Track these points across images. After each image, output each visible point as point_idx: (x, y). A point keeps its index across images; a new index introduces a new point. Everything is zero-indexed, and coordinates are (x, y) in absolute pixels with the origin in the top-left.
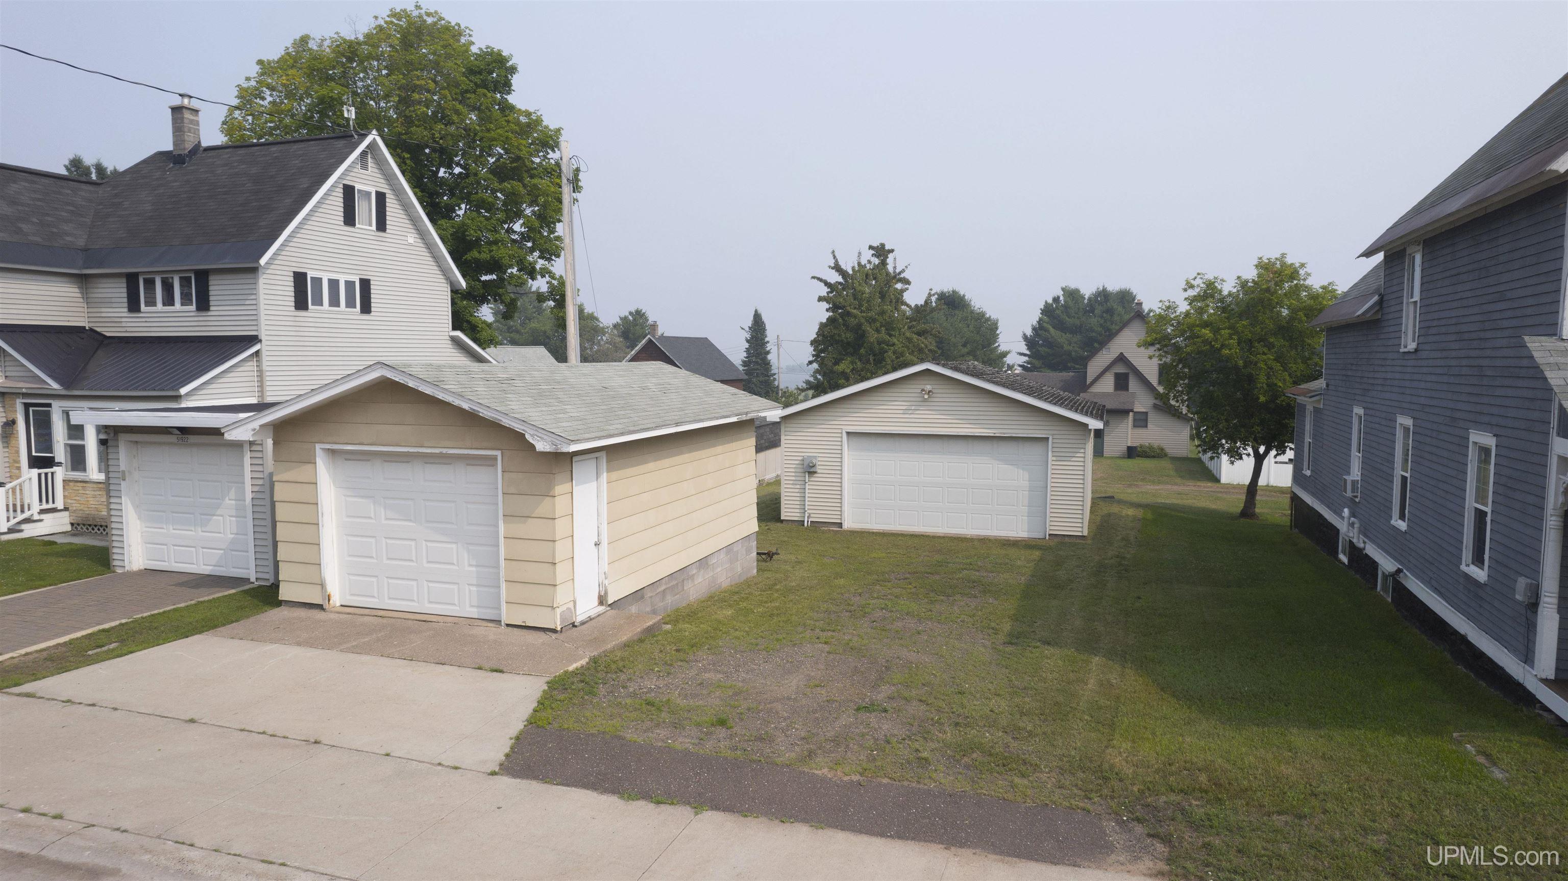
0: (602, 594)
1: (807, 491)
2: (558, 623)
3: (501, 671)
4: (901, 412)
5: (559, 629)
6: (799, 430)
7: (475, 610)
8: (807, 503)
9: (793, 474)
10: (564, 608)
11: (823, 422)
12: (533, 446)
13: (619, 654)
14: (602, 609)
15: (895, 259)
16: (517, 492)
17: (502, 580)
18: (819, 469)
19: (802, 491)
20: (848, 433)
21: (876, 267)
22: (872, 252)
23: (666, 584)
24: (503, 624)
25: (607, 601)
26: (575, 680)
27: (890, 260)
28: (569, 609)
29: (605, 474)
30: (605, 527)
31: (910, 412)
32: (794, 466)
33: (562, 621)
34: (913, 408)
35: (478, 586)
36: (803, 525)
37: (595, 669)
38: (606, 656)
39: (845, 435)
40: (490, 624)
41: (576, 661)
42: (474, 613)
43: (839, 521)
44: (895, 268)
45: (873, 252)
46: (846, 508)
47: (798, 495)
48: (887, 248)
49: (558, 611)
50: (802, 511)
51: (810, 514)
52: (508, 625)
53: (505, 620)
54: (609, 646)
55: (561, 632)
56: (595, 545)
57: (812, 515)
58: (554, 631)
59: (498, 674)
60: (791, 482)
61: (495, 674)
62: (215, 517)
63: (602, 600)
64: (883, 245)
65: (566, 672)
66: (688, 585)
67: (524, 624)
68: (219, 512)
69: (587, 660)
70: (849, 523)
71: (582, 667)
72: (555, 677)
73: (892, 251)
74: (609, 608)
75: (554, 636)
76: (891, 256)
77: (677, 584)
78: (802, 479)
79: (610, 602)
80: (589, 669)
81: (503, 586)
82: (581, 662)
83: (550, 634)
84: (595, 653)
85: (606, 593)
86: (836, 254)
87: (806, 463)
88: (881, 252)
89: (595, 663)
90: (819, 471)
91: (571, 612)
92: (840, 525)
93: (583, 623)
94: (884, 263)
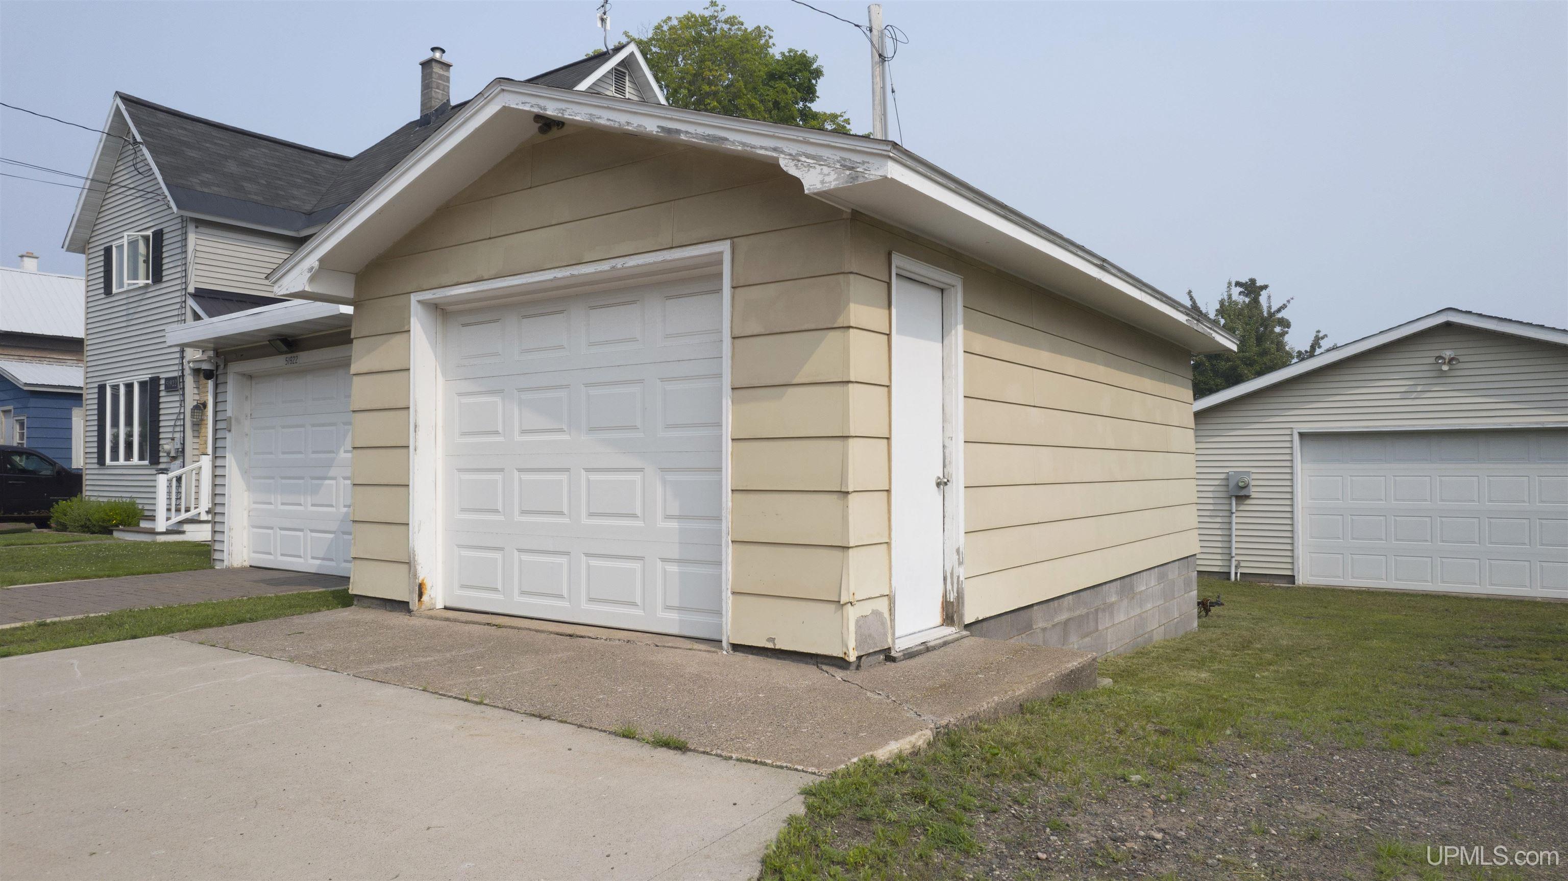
0: (952, 597)
1: (1234, 526)
2: (852, 644)
3: (681, 748)
4: (1398, 396)
5: (852, 658)
6: (1216, 433)
7: (674, 616)
8: (1234, 545)
9: (1211, 501)
10: (866, 609)
11: (1256, 420)
12: (796, 183)
13: (1014, 728)
14: (949, 632)
15: (1269, 297)
16: (763, 331)
17: (727, 539)
18: (1253, 492)
19: (1226, 526)
20: (1302, 435)
21: (1248, 305)
22: (1240, 289)
23: (1069, 609)
24: (724, 644)
25: (961, 617)
26: (897, 791)
27: (1263, 299)
28: (876, 613)
29: (960, 327)
30: (958, 450)
31: (1414, 395)
32: (1211, 489)
33: (861, 639)
34: (1419, 388)
35: (680, 561)
36: (1229, 579)
37: (955, 762)
38: (978, 729)
39: (1296, 437)
40: (697, 646)
41: (896, 735)
42: (670, 622)
43: (1289, 573)
44: (1270, 307)
45: (1242, 289)
46: (1300, 551)
47: (1219, 532)
48: (1259, 284)
49: (853, 614)
50: (1227, 557)
51: (1239, 561)
52: (736, 647)
53: (729, 635)
54: (985, 705)
55: (858, 667)
56: (938, 485)
57: (1242, 564)
58: (840, 663)
59: (671, 753)
60: (1208, 513)
61: (663, 754)
62: (327, 482)
63: (951, 612)
64: (1253, 281)
65: (868, 764)
66: (1105, 622)
67: (770, 645)
68: (332, 473)
69: (928, 734)
70: (1303, 579)
71: (915, 753)
72: (834, 775)
73: (1265, 287)
74: (965, 633)
75: (839, 674)
76: (1264, 294)
77: (1088, 614)
78: (1226, 507)
79: (968, 620)
80: (935, 760)
81: (728, 553)
82: (913, 739)
83: (832, 670)
84: (949, 719)
85: (960, 596)
86: (1193, 294)
87: (1232, 484)
88: (1252, 289)
89: (953, 745)
90: (1253, 495)
91: (883, 624)
92: (1291, 579)
93: (910, 655)
94: (1256, 301)
